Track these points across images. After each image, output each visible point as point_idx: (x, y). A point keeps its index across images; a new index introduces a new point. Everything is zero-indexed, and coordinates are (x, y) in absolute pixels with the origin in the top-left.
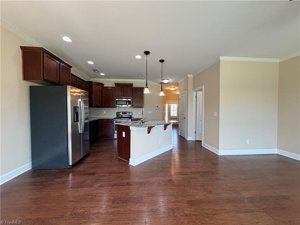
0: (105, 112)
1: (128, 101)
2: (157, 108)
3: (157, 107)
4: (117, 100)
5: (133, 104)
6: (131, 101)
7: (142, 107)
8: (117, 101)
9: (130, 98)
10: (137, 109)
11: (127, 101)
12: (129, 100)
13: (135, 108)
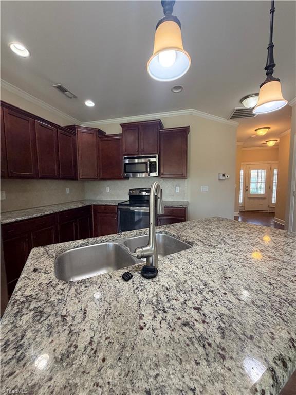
0: (108, 190)
1: (150, 163)
2: (224, 178)
3: (223, 176)
4: (127, 161)
5: (162, 171)
6: (156, 162)
7: (183, 176)
8: (127, 166)
9: (155, 157)
10: (172, 181)
11: (146, 163)
12: (152, 160)
13: (169, 181)
